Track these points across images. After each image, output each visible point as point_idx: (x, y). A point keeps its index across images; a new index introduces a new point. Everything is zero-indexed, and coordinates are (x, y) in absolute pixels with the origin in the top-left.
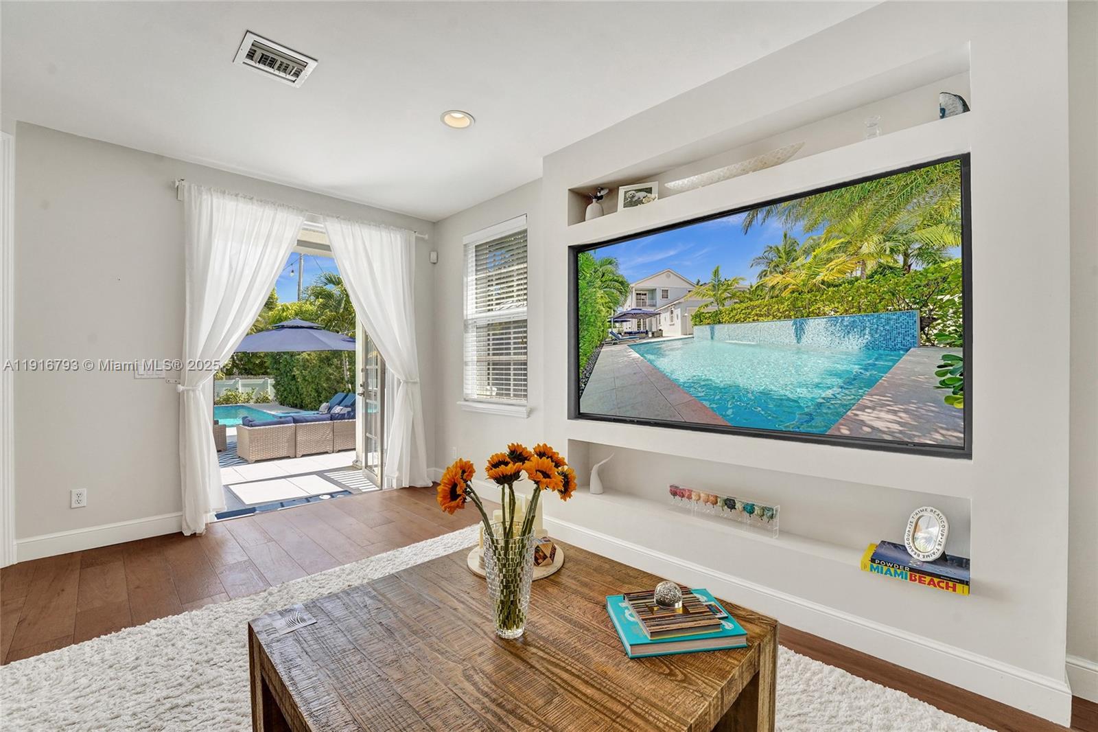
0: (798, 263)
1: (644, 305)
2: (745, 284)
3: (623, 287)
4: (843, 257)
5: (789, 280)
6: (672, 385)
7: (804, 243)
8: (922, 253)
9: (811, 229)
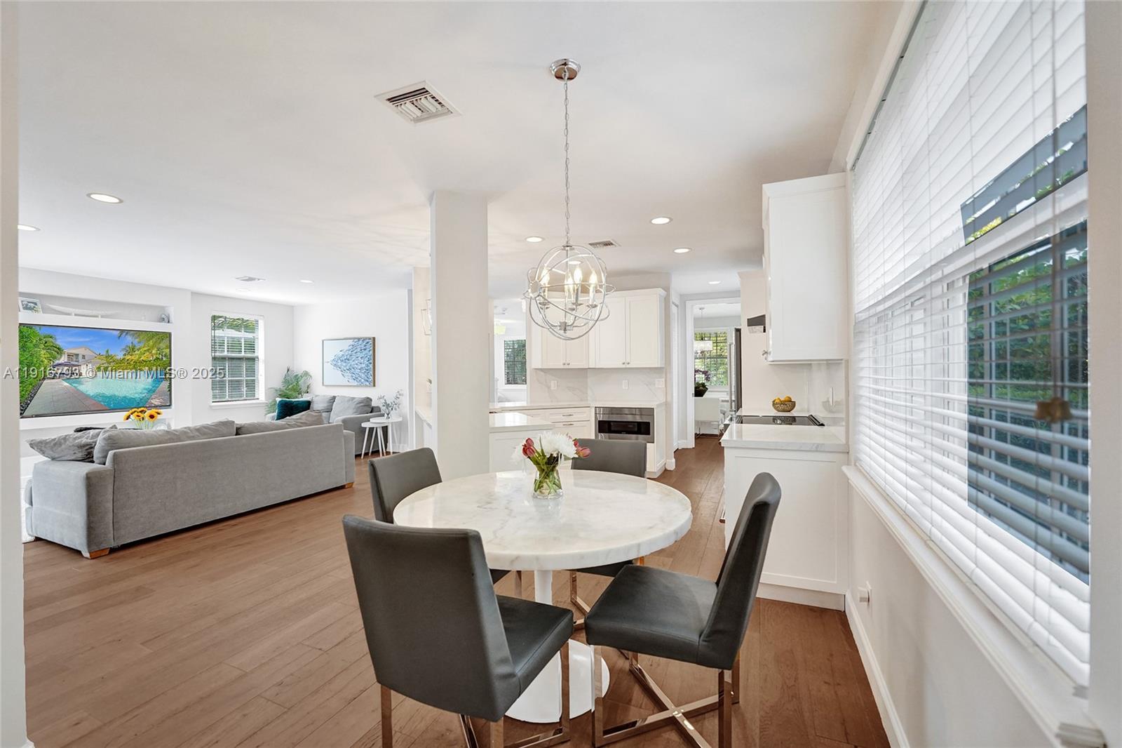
0: (136, 352)
1: (72, 361)
2: (118, 357)
3: (60, 351)
4: (148, 353)
5: (133, 358)
6: (87, 397)
7: (138, 347)
8: (165, 356)
9: (139, 342)
